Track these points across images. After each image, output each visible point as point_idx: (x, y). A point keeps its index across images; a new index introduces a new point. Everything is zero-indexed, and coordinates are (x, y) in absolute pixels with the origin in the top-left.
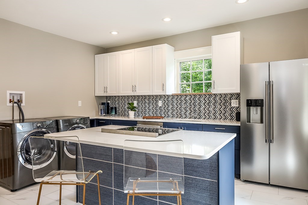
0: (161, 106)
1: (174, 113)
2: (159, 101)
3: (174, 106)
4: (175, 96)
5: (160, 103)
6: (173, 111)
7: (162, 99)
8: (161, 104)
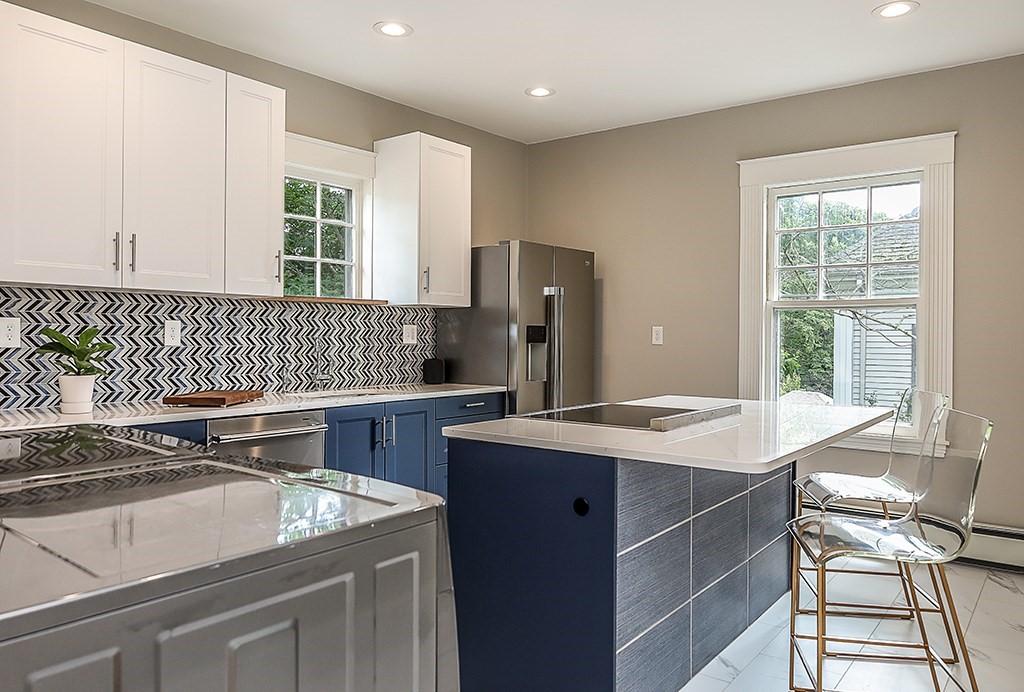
0: (179, 344)
1: (238, 376)
2: (168, 323)
3: (238, 346)
4: (242, 302)
5: (173, 334)
6: (234, 364)
7: (182, 315)
8: (178, 336)
